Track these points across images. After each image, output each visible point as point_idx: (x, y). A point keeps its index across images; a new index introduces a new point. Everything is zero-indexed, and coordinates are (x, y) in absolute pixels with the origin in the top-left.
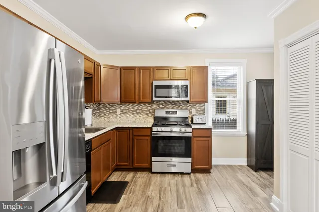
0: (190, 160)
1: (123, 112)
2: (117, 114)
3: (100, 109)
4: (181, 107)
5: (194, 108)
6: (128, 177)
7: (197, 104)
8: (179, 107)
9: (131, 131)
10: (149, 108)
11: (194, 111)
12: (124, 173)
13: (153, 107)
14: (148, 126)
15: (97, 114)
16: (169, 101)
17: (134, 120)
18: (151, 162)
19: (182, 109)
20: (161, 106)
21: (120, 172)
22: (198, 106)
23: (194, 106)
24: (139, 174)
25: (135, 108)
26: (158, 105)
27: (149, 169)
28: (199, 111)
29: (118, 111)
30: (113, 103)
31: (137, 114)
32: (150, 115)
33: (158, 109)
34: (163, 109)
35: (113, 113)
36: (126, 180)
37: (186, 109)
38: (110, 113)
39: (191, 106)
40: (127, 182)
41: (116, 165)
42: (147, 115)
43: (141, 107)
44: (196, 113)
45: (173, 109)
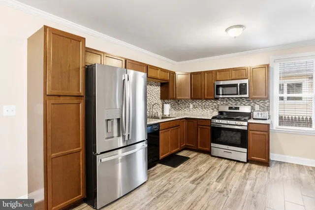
0: (245, 150)
1: (194, 107)
2: (190, 108)
3: (179, 104)
4: (244, 103)
5: (258, 104)
6: (192, 155)
7: (260, 100)
8: (242, 103)
9: (196, 121)
10: (215, 104)
11: (257, 107)
12: (191, 152)
13: (218, 103)
14: (209, 118)
15: (177, 108)
16: (232, 98)
17: (202, 113)
18: (211, 147)
19: (245, 105)
20: (225, 102)
21: (188, 151)
22: (262, 103)
23: (258, 103)
24: (201, 155)
25: (204, 104)
26: (222, 101)
27: (209, 152)
28: (262, 107)
29: (191, 106)
30: (188, 100)
31: (205, 108)
32: (215, 110)
33: (222, 105)
34: (227, 105)
35: (188, 107)
36: (190, 157)
37: (249, 105)
38: (185, 108)
39: (254, 102)
40: (189, 158)
41: (186, 145)
42: (213, 109)
43: (209, 103)
44: (260, 109)
45: (236, 105)
